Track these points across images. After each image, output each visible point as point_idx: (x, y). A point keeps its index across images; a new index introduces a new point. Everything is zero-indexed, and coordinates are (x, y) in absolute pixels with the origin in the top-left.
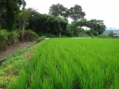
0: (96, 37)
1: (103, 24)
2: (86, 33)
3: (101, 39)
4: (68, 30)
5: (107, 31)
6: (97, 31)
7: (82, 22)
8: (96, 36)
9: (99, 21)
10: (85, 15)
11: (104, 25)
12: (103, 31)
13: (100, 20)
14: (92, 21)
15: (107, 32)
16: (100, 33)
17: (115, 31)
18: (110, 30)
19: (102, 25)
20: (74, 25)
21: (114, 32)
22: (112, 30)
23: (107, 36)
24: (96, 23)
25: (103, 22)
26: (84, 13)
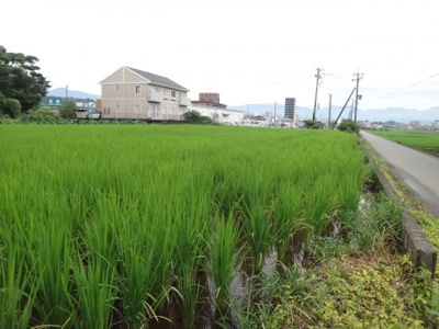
0: (11, 121)
1: (37, 71)
3: (32, 126)
5: (54, 99)
6: (17, 97)
8: (12, 116)
11: (39, 75)
12: (38, 99)
13: (21, 55)
15: (54, 102)
16: (26, 107)
17: (80, 100)
18: (63, 95)
19: (33, 74)
21: (79, 105)
22: (69, 96)
23: (57, 118)
24: (7, 62)
25: (36, 64)
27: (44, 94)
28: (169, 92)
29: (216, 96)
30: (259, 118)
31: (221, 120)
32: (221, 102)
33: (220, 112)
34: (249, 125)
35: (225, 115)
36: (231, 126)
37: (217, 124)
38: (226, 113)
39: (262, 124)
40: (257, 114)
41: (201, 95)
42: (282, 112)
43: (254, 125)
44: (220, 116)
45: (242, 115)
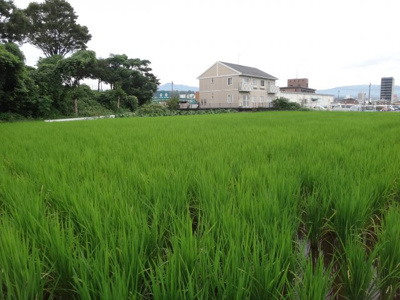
0: (131, 114)
1: (150, 72)
2: (99, 101)
3: (146, 118)
4: (25, 89)
5: (164, 92)
6: (136, 94)
7: (79, 63)
8: (132, 110)
9: (136, 62)
10: (89, 37)
11: (152, 75)
12: (151, 95)
13: (138, 60)
14: (117, 60)
15: (164, 96)
16: (142, 101)
17: (183, 93)
18: (170, 89)
19: (147, 75)
20: (49, 71)
21: (182, 96)
22: (175, 89)
23: (164, 110)
24: (128, 67)
25: (149, 66)
26: (85, 29)
27: (155, 90)
28: (259, 82)
29: (305, 81)
30: (351, 101)
31: (310, 105)
32: (309, 87)
33: (308, 97)
34: (340, 109)
35: (314, 100)
36: (321, 111)
37: (306, 110)
38: (315, 97)
39: (355, 107)
40: (348, 97)
41: (290, 81)
42: (377, 94)
43: (345, 109)
44: (309, 100)
45: (332, 99)
